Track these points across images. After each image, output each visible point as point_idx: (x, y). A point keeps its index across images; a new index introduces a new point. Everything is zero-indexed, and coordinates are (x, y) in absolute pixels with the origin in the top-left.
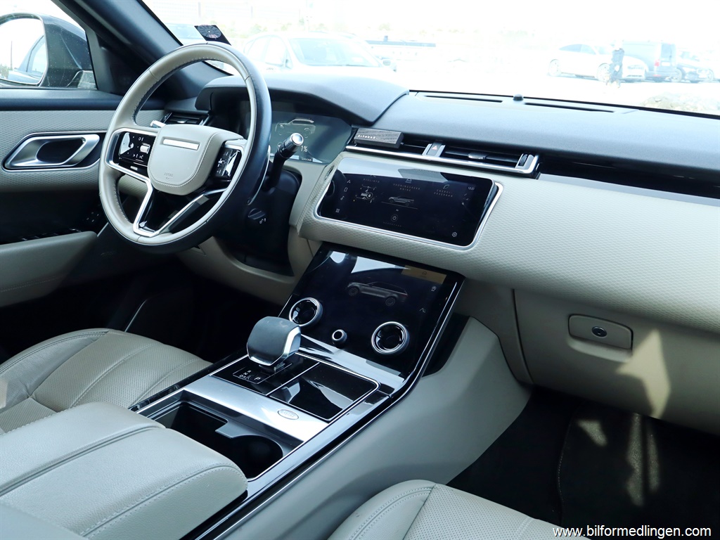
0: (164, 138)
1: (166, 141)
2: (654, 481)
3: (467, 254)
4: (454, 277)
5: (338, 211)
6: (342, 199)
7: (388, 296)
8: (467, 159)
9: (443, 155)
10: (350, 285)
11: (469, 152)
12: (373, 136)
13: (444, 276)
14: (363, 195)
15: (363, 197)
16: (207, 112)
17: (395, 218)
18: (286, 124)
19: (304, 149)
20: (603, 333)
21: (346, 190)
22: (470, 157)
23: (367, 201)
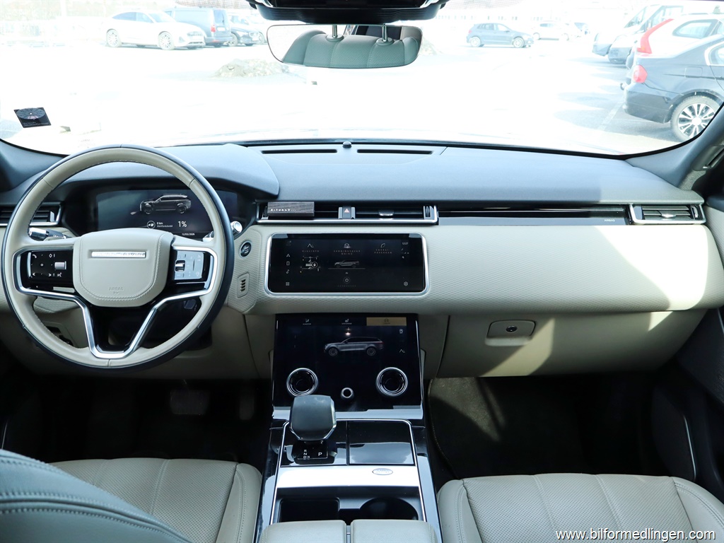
0: (91, 251)
1: (94, 254)
2: (501, 419)
3: (426, 298)
4: (412, 317)
5: (288, 284)
6: (287, 273)
7: (366, 347)
8: (379, 217)
9: (358, 216)
10: (326, 347)
11: (377, 210)
12: (287, 208)
13: (405, 319)
14: (307, 265)
15: (308, 267)
16: (59, 203)
17: (347, 280)
18: (152, 202)
19: (182, 225)
20: (514, 329)
21: (288, 263)
22: (381, 215)
23: (314, 270)
